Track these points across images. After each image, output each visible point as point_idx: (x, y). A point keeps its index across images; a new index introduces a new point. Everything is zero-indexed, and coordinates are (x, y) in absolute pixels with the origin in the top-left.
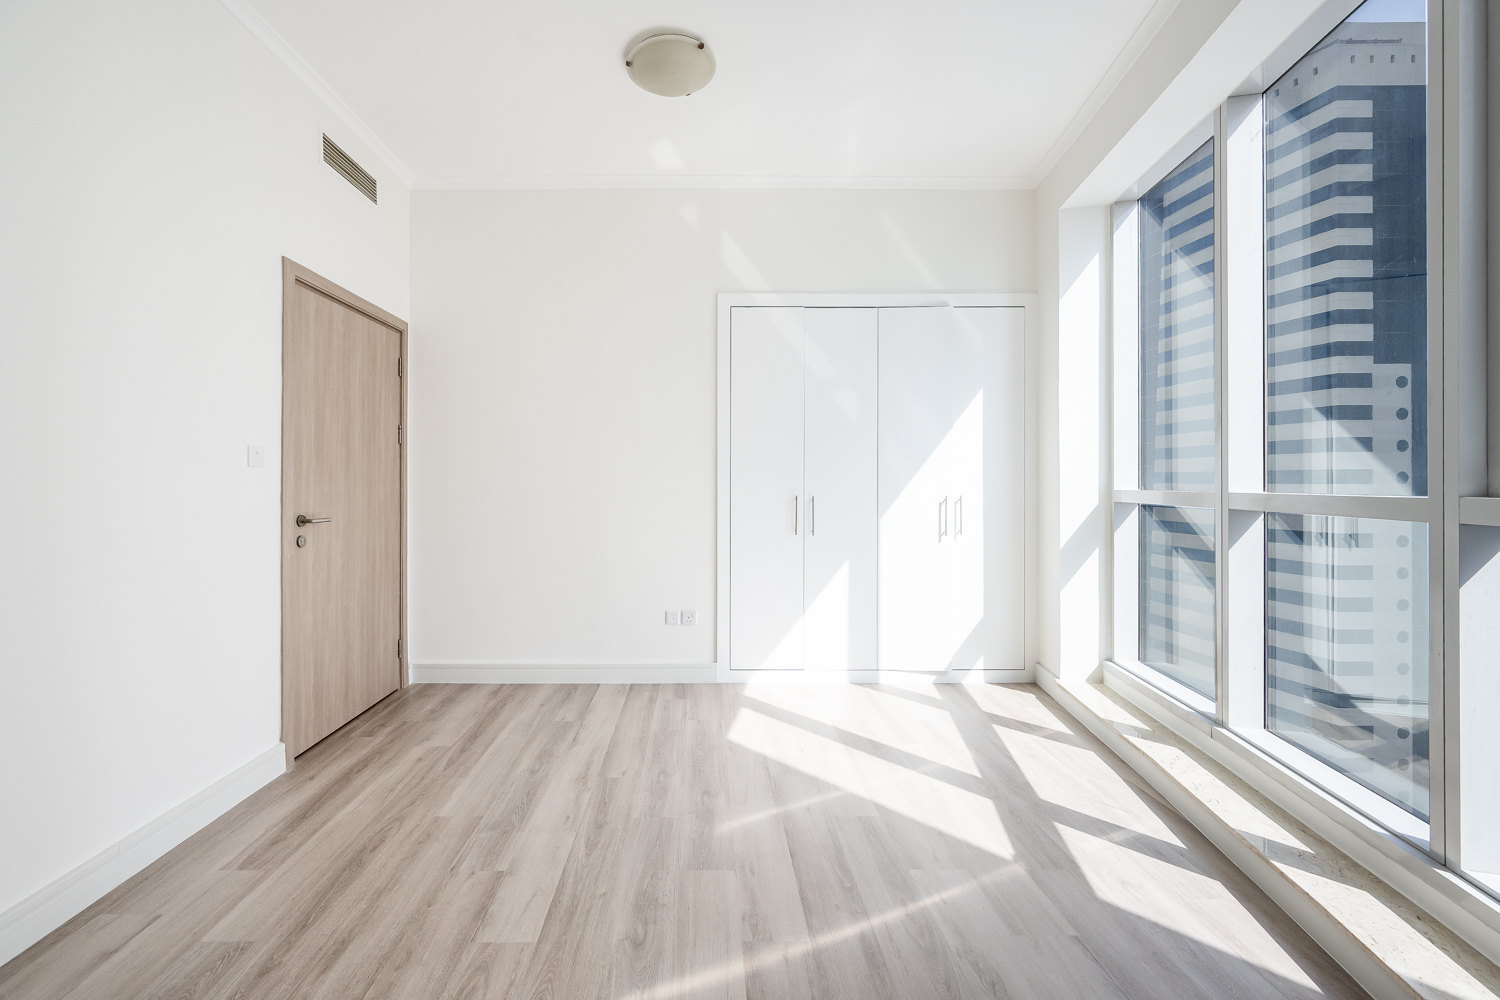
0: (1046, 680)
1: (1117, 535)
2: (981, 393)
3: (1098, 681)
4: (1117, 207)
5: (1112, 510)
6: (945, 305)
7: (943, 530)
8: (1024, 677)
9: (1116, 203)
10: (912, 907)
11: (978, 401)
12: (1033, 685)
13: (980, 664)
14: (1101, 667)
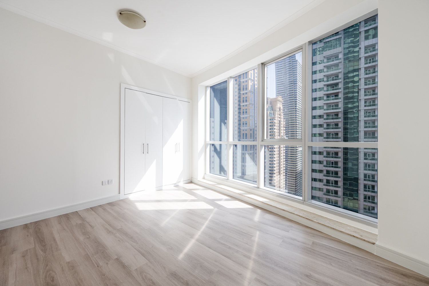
0: (194, 181)
1: (207, 150)
2: (182, 120)
3: (204, 178)
4: (207, 87)
5: (206, 145)
6: (176, 99)
7: (176, 150)
8: (189, 181)
9: (207, 86)
10: (209, 220)
11: (182, 121)
12: (191, 182)
13: (182, 180)
14: (204, 175)
